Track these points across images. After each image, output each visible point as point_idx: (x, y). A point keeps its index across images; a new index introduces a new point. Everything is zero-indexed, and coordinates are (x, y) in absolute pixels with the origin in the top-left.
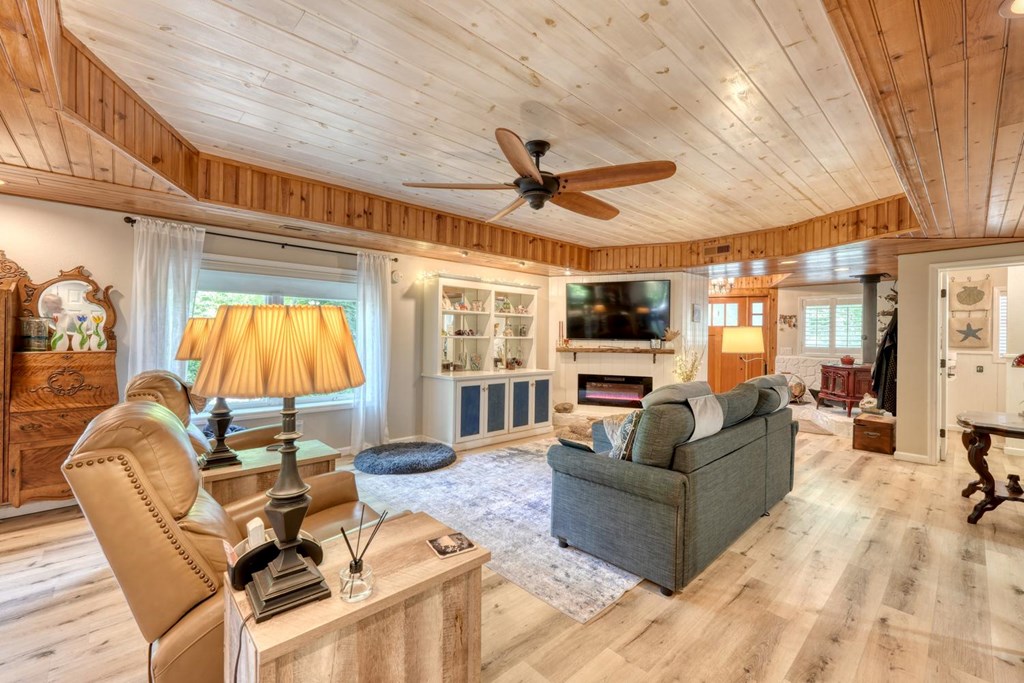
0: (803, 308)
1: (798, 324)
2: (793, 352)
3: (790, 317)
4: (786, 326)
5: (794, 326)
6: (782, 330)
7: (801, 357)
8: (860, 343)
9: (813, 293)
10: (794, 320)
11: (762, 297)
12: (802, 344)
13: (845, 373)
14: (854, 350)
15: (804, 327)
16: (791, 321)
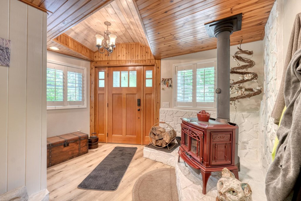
0: (176, 73)
1: (173, 85)
2: (170, 106)
3: (168, 80)
4: (165, 86)
5: (170, 86)
6: (163, 89)
7: (174, 109)
8: (213, 98)
9: (182, 61)
10: (170, 82)
11: (150, 66)
12: (176, 100)
13: (199, 133)
14: (208, 104)
15: (176, 86)
16: (169, 83)
